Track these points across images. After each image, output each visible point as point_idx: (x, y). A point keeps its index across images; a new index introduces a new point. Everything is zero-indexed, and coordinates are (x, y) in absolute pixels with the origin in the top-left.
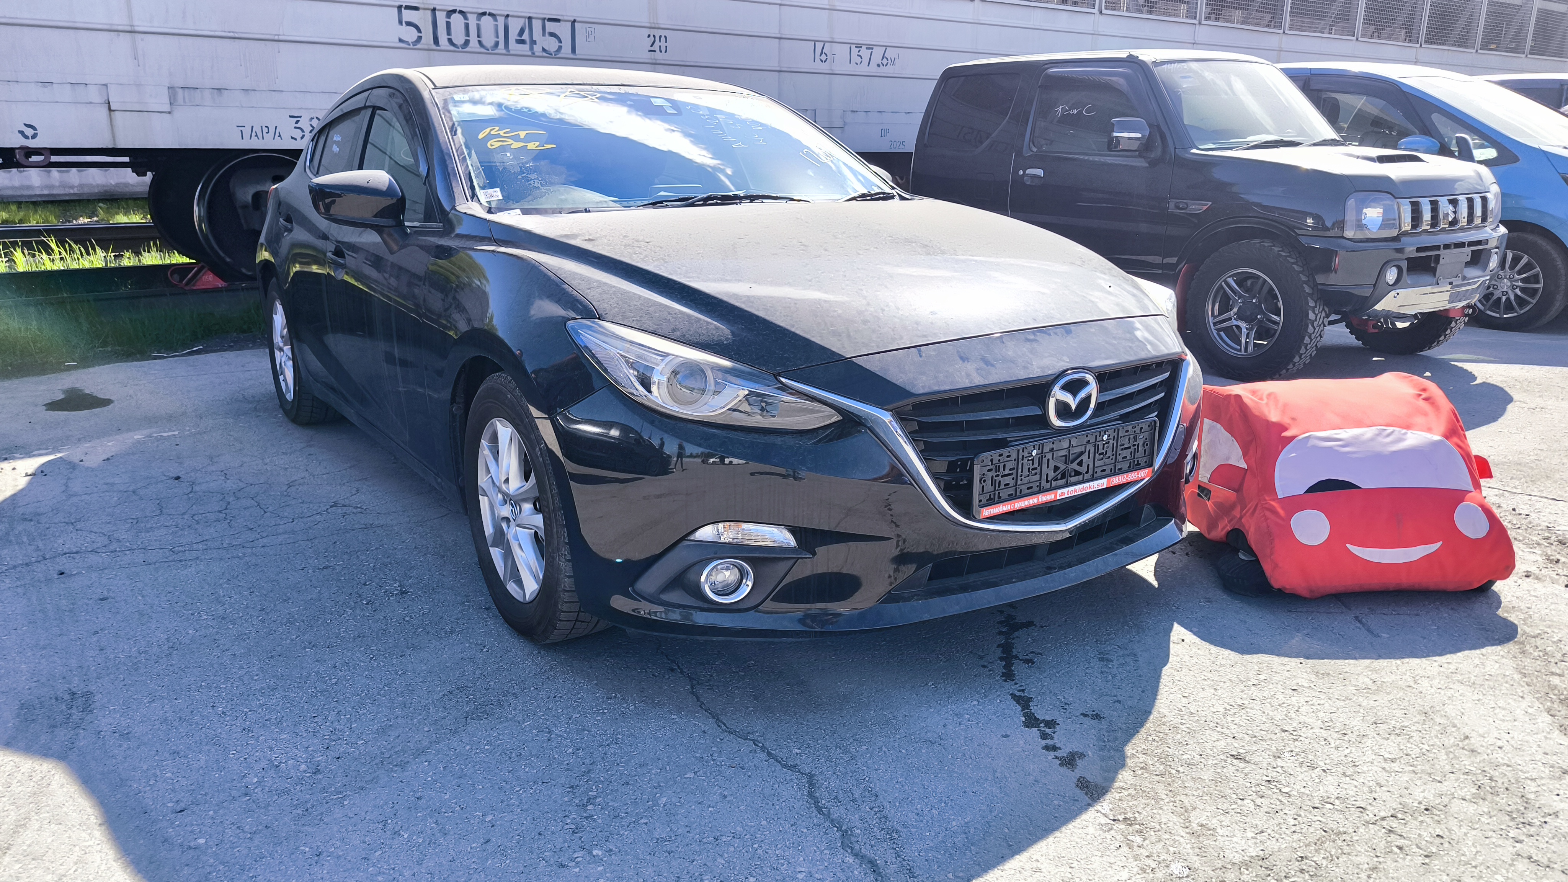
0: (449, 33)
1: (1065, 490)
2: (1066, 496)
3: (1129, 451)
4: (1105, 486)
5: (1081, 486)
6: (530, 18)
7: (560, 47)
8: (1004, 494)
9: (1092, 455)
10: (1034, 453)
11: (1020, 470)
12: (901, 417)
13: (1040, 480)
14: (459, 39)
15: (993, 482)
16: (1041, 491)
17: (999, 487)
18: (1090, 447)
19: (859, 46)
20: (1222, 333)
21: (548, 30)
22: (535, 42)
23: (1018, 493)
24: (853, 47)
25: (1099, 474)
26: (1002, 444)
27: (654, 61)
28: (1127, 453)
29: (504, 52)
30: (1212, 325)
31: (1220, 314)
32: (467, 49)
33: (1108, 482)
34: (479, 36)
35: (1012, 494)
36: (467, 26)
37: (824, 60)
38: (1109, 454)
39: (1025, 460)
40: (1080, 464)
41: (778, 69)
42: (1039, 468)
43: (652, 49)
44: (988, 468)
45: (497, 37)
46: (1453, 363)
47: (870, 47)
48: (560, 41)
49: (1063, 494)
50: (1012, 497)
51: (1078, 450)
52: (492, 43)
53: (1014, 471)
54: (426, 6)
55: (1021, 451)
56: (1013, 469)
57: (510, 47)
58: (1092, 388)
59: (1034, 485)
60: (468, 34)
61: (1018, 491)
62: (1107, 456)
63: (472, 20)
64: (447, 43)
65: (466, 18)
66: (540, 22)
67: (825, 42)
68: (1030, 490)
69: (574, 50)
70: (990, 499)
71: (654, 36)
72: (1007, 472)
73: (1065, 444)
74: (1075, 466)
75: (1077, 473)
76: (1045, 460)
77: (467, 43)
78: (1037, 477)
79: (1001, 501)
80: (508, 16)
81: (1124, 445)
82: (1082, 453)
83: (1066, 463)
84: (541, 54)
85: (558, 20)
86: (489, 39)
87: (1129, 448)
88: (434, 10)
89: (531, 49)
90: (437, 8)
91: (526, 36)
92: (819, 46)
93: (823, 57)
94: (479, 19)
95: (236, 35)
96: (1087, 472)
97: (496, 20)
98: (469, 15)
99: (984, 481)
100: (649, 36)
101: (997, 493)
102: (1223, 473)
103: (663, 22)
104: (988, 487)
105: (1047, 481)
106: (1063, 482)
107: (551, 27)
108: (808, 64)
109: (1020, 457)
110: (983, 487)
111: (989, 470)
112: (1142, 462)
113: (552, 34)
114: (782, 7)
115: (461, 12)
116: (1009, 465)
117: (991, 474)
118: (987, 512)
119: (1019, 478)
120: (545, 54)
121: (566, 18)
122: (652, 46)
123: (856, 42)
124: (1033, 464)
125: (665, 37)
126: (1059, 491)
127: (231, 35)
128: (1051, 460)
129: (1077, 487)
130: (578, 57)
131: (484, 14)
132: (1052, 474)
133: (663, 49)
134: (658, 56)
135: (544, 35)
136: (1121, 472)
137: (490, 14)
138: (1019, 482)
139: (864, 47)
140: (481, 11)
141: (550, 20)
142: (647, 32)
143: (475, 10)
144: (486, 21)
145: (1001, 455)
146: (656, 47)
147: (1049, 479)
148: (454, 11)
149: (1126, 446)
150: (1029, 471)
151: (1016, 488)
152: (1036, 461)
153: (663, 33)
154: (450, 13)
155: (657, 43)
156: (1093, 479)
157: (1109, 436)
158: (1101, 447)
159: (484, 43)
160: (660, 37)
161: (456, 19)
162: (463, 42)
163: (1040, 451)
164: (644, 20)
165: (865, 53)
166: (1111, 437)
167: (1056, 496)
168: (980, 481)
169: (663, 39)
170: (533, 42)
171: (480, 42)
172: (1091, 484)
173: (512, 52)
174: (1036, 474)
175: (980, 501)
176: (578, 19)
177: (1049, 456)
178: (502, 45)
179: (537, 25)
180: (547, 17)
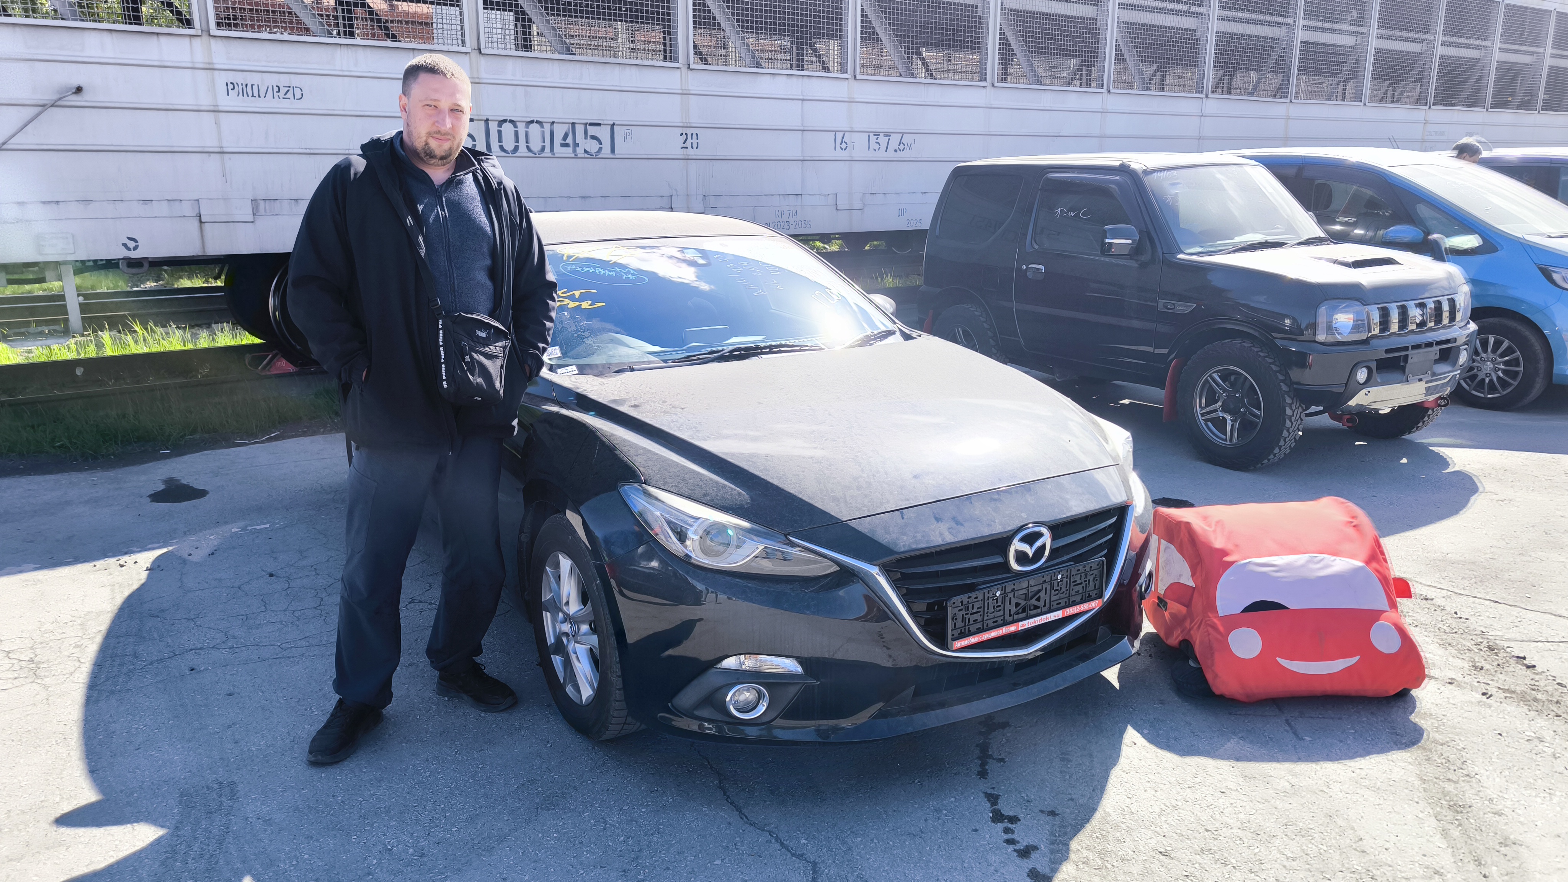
0: (500, 141)
1: (1026, 622)
2: (1027, 626)
3: (1081, 586)
4: (1061, 617)
5: (1039, 618)
6: (573, 124)
7: (601, 148)
8: (973, 628)
9: (1048, 592)
10: (998, 594)
11: (986, 608)
12: (886, 570)
13: (1004, 614)
14: (509, 145)
15: (963, 619)
16: (1005, 624)
17: (969, 622)
18: (1048, 586)
19: (877, 134)
20: (1209, 424)
21: (589, 133)
22: (578, 145)
23: (985, 626)
24: (872, 135)
25: (1055, 606)
26: (972, 588)
27: (686, 157)
28: (1079, 588)
29: (550, 155)
30: (1200, 415)
31: (1207, 405)
32: (517, 154)
33: (1063, 613)
34: (527, 143)
35: (980, 628)
36: (516, 134)
37: (844, 148)
38: (1064, 589)
39: (991, 600)
40: (1038, 600)
41: (801, 158)
42: (1002, 605)
43: (685, 146)
44: (959, 608)
45: (544, 142)
46: (1431, 448)
47: (888, 135)
48: (601, 144)
49: (1023, 625)
50: (980, 631)
51: (1036, 589)
52: (539, 148)
53: (981, 610)
54: (480, 118)
55: (986, 593)
56: (981, 608)
57: (555, 151)
58: (1046, 538)
59: (999, 619)
60: (517, 141)
61: (985, 625)
62: (1062, 591)
63: (521, 128)
64: (499, 150)
65: (515, 126)
66: (582, 127)
67: (845, 132)
68: (995, 624)
69: (613, 150)
70: (961, 633)
71: (686, 134)
72: (975, 610)
73: (1025, 585)
74: (1034, 602)
75: (1036, 607)
76: (1007, 599)
77: (516, 148)
78: (1001, 613)
79: (970, 634)
80: (553, 123)
81: (1076, 581)
82: (1039, 591)
83: (1025, 600)
84: (583, 156)
85: (599, 125)
86: (536, 146)
87: (1081, 583)
88: (487, 121)
89: (574, 151)
90: (490, 118)
91: (569, 140)
92: (839, 136)
93: (844, 145)
94: (527, 127)
95: (312, 151)
96: (1045, 606)
97: (542, 127)
98: (518, 124)
99: (956, 619)
100: (682, 134)
101: (967, 628)
102: (1176, 589)
103: (694, 120)
104: (960, 624)
105: (1010, 615)
106: (1023, 615)
107: (592, 130)
108: (829, 153)
109: (986, 597)
110: (955, 624)
111: (960, 610)
112: (1093, 594)
113: (593, 137)
114: (805, 102)
115: (511, 121)
116: (976, 605)
117: (961, 613)
118: (958, 644)
119: (986, 615)
120: (587, 156)
121: (606, 122)
122: (684, 143)
123: (874, 130)
124: (997, 603)
125: (697, 134)
126: (1021, 623)
127: (308, 151)
128: (1013, 599)
129: (1036, 619)
130: (617, 156)
131: (532, 122)
132: (1014, 610)
133: (695, 146)
134: (690, 151)
135: (586, 138)
136: (1074, 604)
137: (537, 122)
138: (986, 618)
139: (882, 135)
140: (529, 120)
141: (592, 124)
142: (680, 131)
143: (524, 119)
144: (534, 127)
145: (969, 597)
146: (688, 144)
147: (1012, 613)
148: (505, 121)
149: (1078, 582)
150: (994, 608)
151: (983, 624)
152: (1000, 600)
153: (694, 131)
154: (501, 123)
155: (689, 141)
156: (1050, 611)
157: (1062, 575)
158: (1056, 584)
159: (532, 148)
160: (692, 134)
161: (507, 128)
162: (512, 148)
163: (1003, 592)
164: (677, 120)
165: (883, 140)
166: (1065, 576)
167: (1018, 627)
168: (953, 619)
169: (694, 136)
170: (576, 145)
171: (528, 147)
172: (1048, 615)
173: (557, 155)
174: (1000, 610)
175: (953, 635)
176: (617, 123)
177: (1011, 595)
178: (548, 149)
179: (580, 129)
180: (589, 122)
